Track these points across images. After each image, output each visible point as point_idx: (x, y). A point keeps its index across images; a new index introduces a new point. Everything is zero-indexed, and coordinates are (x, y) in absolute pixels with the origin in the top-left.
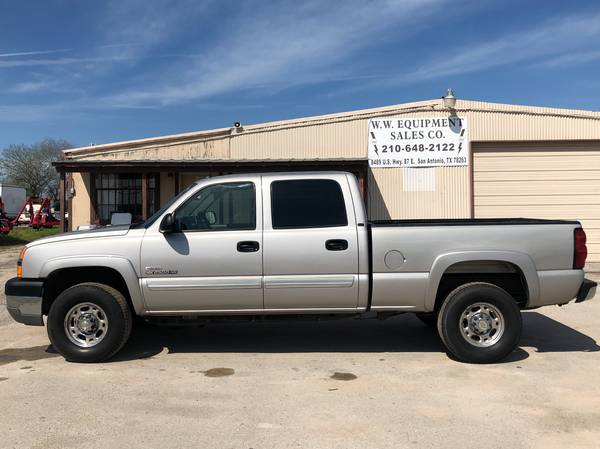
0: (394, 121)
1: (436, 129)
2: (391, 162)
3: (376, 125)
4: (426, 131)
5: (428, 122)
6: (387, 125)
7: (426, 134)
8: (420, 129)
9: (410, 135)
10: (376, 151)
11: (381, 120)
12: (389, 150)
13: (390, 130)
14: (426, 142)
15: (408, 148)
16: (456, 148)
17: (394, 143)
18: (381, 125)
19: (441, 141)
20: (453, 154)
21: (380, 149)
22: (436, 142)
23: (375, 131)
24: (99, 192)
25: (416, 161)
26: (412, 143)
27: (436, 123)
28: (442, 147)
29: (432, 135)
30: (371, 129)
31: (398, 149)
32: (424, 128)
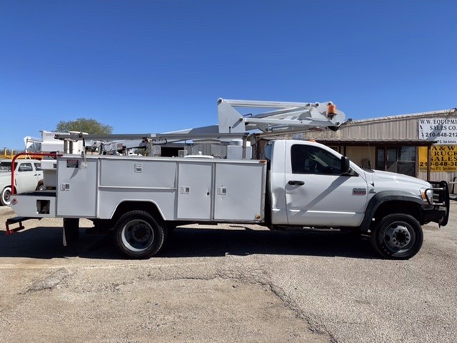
0: (432, 120)
1: (452, 125)
3: (423, 122)
5: (449, 121)
6: (428, 122)
7: (447, 128)
9: (440, 127)
10: (423, 136)
11: (426, 119)
12: (429, 135)
13: (430, 125)
14: (448, 132)
15: (439, 135)
17: (432, 132)
18: (426, 122)
19: (455, 132)
21: (425, 135)
22: (452, 132)
23: (422, 125)
25: (442, 142)
26: (441, 132)
27: (452, 122)
28: (455, 135)
29: (451, 128)
30: (420, 124)
31: (434, 135)
32: (447, 125)
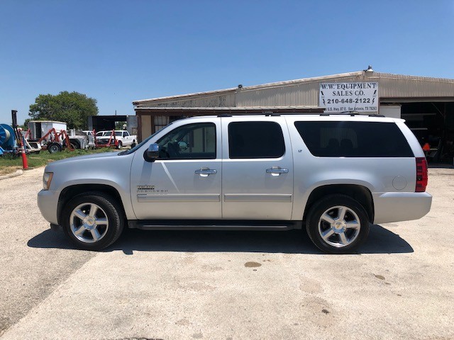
0: (335, 85)
1: (359, 90)
2: (333, 109)
3: (324, 87)
4: (353, 90)
5: (355, 85)
6: (331, 87)
7: (353, 93)
8: (350, 89)
9: (344, 93)
10: (324, 103)
11: (327, 84)
12: (331, 102)
13: (333, 90)
14: (354, 98)
15: (343, 101)
16: (371, 101)
17: (335, 98)
18: (328, 87)
19: (362, 97)
20: (369, 105)
21: (326, 102)
22: (360, 97)
23: (324, 90)
24: (156, 127)
25: (347, 109)
26: (345, 98)
27: (360, 86)
28: (363, 101)
29: (357, 93)
30: (321, 89)
31: (337, 101)
32: (352, 89)
